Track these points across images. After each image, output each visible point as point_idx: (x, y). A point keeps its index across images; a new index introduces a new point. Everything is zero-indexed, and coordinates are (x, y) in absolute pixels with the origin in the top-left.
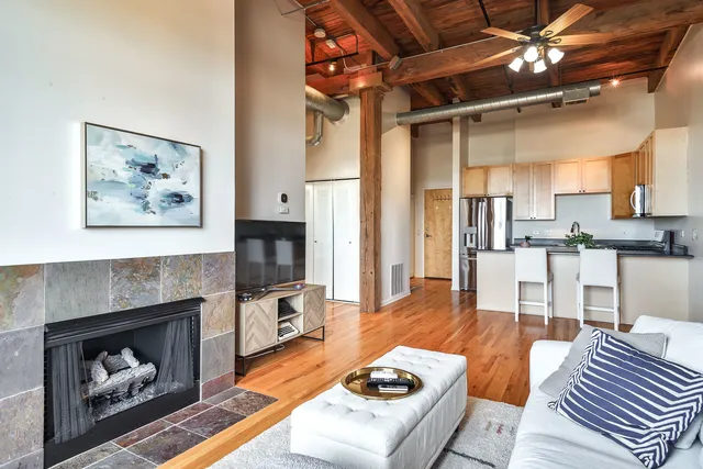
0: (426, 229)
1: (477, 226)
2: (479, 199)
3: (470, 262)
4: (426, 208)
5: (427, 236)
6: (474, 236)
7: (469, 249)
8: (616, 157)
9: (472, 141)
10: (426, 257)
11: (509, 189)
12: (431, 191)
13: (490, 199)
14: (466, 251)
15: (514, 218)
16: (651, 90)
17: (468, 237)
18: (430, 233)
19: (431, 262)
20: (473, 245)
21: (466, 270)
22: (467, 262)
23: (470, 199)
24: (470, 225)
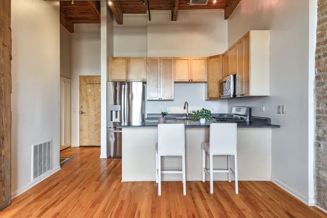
0: (81, 107)
1: (121, 104)
2: (122, 83)
3: (115, 134)
4: (81, 91)
5: (82, 113)
6: (118, 113)
7: (114, 123)
8: (211, 58)
9: (117, 39)
10: (81, 130)
11: (143, 76)
12: (85, 77)
13: (129, 84)
14: (112, 126)
15: (147, 98)
16: (226, 18)
17: (114, 113)
18: (84, 110)
19: (85, 133)
20: (118, 120)
21: (112, 140)
22: (113, 134)
23: (115, 84)
24: (115, 104)
